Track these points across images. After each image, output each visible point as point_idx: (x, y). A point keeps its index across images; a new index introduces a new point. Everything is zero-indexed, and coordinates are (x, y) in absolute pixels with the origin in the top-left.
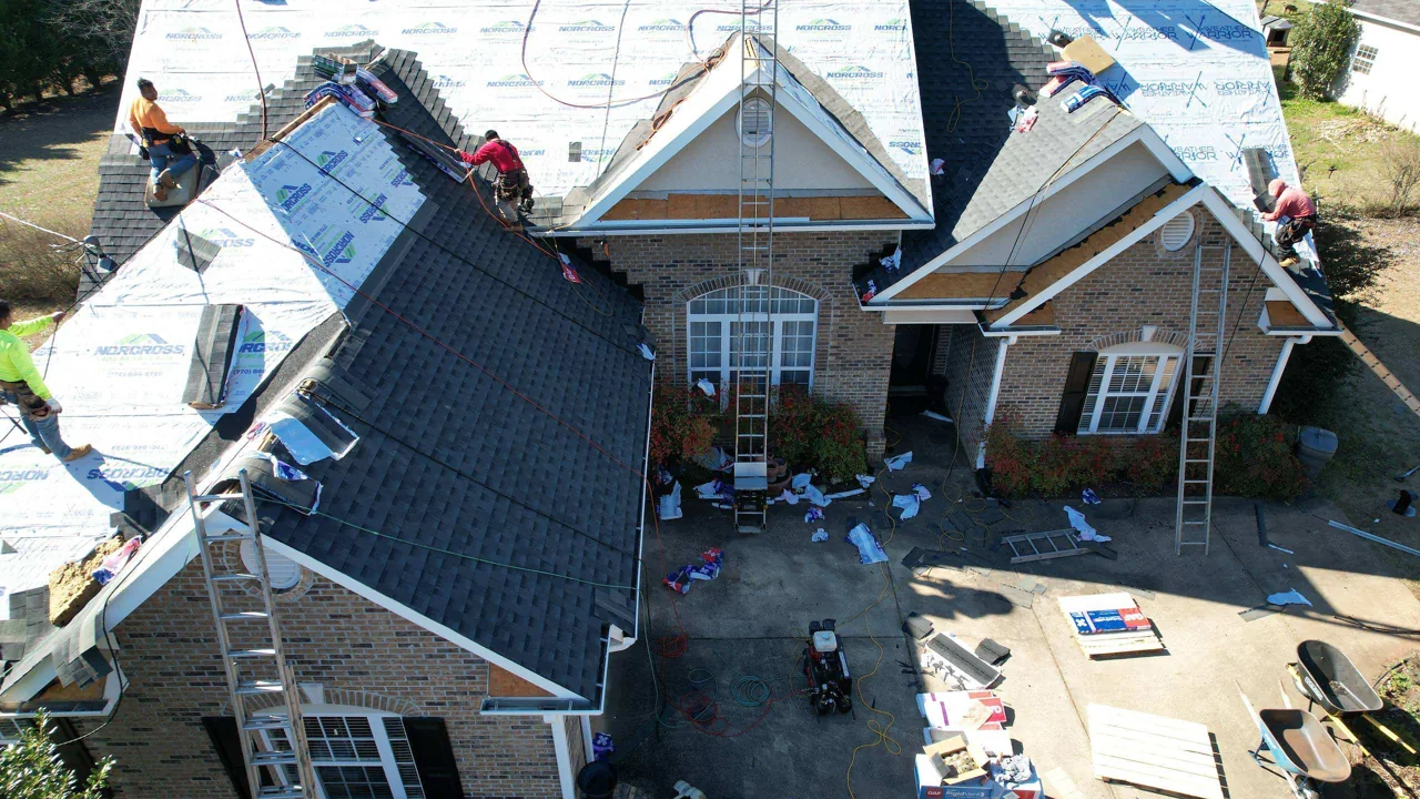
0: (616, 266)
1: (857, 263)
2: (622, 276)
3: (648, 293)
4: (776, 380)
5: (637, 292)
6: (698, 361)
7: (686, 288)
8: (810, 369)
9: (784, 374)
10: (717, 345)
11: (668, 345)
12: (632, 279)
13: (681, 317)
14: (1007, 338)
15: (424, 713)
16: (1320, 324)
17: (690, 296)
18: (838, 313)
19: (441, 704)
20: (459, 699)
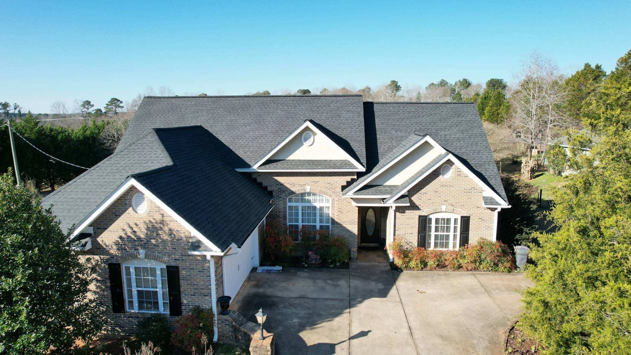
0: (264, 184)
1: (343, 185)
2: (266, 188)
3: (274, 194)
4: (318, 228)
5: (270, 194)
6: (291, 220)
7: (286, 193)
8: (330, 224)
9: (321, 226)
10: (297, 214)
11: (280, 213)
12: (269, 189)
13: (285, 203)
14: (392, 207)
15: (173, 264)
16: (504, 204)
17: (288, 195)
18: (338, 203)
19: (179, 260)
20: (184, 258)
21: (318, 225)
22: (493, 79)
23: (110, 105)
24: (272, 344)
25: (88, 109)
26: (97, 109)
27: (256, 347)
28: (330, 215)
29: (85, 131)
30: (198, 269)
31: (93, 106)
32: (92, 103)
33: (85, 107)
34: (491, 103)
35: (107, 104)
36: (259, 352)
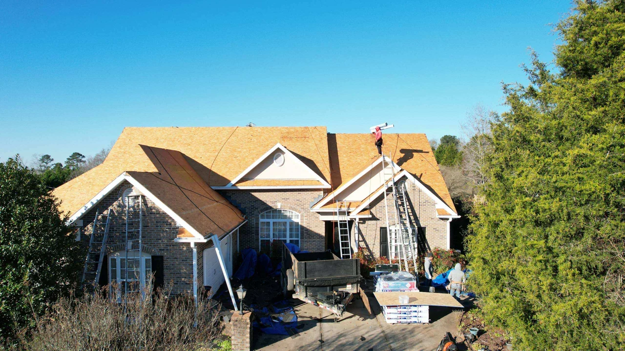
0: (239, 201)
2: (239, 205)
3: (247, 211)
6: (263, 236)
7: (259, 209)
8: (299, 239)
9: (291, 241)
10: (269, 230)
11: (253, 229)
12: (243, 206)
13: (257, 219)
14: (355, 219)
15: (158, 254)
16: (454, 215)
17: (260, 212)
18: (306, 218)
19: (163, 250)
20: (169, 248)
21: (288, 240)
22: (447, 136)
23: (71, 160)
24: (251, 318)
25: (47, 163)
26: (57, 164)
27: (237, 321)
28: (300, 224)
29: (50, 176)
30: (181, 258)
31: (52, 160)
32: (51, 158)
33: (43, 162)
34: (445, 156)
35: (68, 159)
36: (239, 326)
